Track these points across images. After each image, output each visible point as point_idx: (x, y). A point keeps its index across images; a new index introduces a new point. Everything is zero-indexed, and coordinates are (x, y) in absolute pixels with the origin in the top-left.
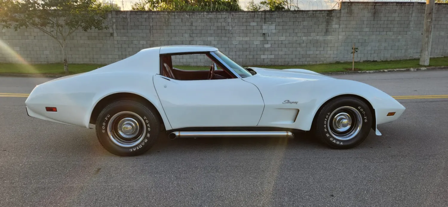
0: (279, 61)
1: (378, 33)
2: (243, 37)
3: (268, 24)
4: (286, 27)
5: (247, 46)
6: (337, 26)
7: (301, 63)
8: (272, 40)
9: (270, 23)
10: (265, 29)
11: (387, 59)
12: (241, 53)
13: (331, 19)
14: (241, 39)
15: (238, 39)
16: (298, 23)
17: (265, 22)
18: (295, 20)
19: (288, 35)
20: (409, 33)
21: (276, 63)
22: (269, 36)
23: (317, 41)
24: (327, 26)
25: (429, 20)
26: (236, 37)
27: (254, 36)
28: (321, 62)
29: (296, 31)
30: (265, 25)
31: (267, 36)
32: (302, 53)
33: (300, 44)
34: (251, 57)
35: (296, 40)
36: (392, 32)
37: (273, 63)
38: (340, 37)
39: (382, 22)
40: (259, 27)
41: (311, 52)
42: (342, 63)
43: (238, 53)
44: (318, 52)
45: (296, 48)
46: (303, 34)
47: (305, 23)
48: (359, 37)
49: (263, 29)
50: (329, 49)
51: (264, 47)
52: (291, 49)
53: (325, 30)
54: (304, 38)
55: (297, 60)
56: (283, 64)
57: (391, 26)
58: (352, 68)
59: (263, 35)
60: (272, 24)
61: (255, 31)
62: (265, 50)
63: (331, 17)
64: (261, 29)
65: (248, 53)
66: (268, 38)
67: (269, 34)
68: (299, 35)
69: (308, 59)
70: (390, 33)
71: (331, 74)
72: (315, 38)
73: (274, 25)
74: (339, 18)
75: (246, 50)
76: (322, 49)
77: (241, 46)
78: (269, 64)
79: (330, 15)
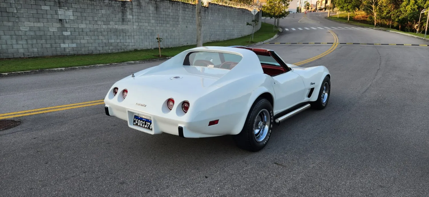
0: (83, 50)
1: (161, 24)
2: (34, 22)
3: (64, 9)
4: (85, 15)
5: (42, 33)
6: (131, 17)
7: (105, 52)
8: (71, 27)
9: (66, 8)
10: (61, 15)
11: (169, 46)
12: (35, 41)
13: (125, 10)
14: (32, 24)
15: (27, 23)
16: (97, 11)
17: (60, 7)
18: (92, 8)
19: (88, 22)
20: (179, 26)
21: (80, 53)
22: (67, 22)
23: (116, 30)
24: (123, 16)
25: (200, 18)
26: (24, 22)
27: (48, 22)
28: (123, 51)
29: (96, 19)
30: (60, 10)
31: (65, 23)
32: (104, 41)
33: (101, 32)
34: (48, 46)
35: (97, 28)
36: (169, 25)
37: (75, 52)
38: (135, 27)
39: (162, 16)
40: (53, 12)
41: (113, 41)
42: (139, 50)
43: (30, 42)
44: (118, 41)
45: (98, 36)
46: (102, 22)
47: (103, 12)
48: (149, 28)
49: (58, 15)
50: (127, 38)
51: (63, 35)
52: (93, 38)
53: (121, 20)
54: (104, 26)
55: (100, 49)
56: (87, 53)
57: (168, 20)
58: (159, 55)
59: (59, 21)
60: (68, 9)
61: (49, 16)
62: (64, 39)
63: (125, 7)
64: (57, 13)
65: (43, 41)
66: (67, 25)
67: (67, 20)
68: (99, 23)
69: (111, 48)
70: (168, 25)
71: (149, 61)
72: (114, 27)
73: (71, 10)
74: (131, 9)
75: (40, 37)
76: (121, 38)
77: (32, 33)
78: (72, 54)
79: (124, 6)
